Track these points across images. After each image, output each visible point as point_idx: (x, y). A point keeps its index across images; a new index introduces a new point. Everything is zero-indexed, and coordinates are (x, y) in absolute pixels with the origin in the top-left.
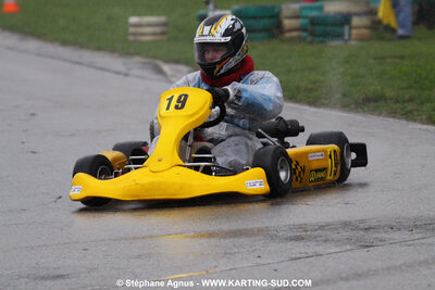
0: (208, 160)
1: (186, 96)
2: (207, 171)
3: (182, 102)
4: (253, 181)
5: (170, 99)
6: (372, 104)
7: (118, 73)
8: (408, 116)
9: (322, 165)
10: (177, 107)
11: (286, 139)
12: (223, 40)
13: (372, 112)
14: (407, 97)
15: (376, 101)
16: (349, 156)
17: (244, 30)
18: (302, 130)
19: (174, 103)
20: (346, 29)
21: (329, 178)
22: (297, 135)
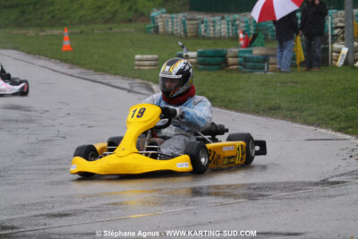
0: (156, 149)
1: (145, 109)
2: (154, 157)
3: (142, 113)
4: (182, 163)
5: (135, 111)
6: (273, 112)
7: (125, 89)
8: (293, 119)
9: (233, 154)
10: (138, 116)
11: (217, 137)
12: (176, 77)
13: (273, 116)
14: (294, 107)
15: (275, 110)
16: (253, 148)
17: (191, 71)
18: (227, 131)
19: (137, 113)
20: (266, 64)
21: (237, 162)
22: (223, 134)
